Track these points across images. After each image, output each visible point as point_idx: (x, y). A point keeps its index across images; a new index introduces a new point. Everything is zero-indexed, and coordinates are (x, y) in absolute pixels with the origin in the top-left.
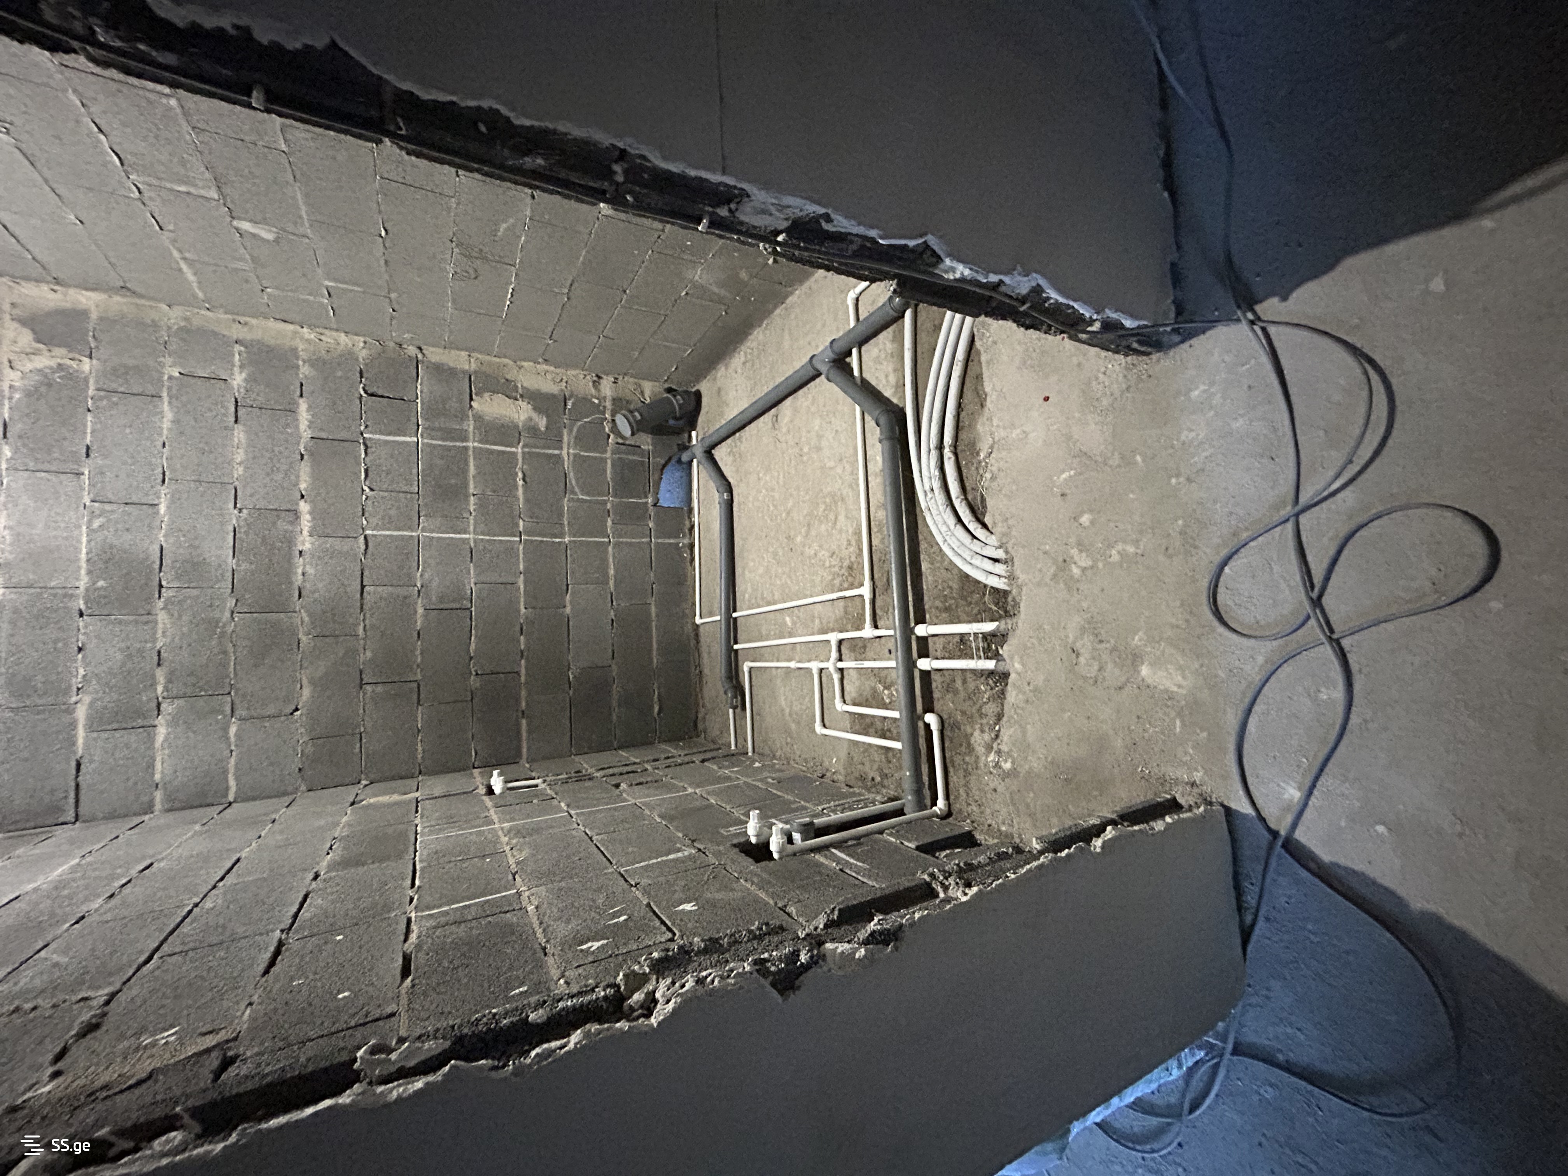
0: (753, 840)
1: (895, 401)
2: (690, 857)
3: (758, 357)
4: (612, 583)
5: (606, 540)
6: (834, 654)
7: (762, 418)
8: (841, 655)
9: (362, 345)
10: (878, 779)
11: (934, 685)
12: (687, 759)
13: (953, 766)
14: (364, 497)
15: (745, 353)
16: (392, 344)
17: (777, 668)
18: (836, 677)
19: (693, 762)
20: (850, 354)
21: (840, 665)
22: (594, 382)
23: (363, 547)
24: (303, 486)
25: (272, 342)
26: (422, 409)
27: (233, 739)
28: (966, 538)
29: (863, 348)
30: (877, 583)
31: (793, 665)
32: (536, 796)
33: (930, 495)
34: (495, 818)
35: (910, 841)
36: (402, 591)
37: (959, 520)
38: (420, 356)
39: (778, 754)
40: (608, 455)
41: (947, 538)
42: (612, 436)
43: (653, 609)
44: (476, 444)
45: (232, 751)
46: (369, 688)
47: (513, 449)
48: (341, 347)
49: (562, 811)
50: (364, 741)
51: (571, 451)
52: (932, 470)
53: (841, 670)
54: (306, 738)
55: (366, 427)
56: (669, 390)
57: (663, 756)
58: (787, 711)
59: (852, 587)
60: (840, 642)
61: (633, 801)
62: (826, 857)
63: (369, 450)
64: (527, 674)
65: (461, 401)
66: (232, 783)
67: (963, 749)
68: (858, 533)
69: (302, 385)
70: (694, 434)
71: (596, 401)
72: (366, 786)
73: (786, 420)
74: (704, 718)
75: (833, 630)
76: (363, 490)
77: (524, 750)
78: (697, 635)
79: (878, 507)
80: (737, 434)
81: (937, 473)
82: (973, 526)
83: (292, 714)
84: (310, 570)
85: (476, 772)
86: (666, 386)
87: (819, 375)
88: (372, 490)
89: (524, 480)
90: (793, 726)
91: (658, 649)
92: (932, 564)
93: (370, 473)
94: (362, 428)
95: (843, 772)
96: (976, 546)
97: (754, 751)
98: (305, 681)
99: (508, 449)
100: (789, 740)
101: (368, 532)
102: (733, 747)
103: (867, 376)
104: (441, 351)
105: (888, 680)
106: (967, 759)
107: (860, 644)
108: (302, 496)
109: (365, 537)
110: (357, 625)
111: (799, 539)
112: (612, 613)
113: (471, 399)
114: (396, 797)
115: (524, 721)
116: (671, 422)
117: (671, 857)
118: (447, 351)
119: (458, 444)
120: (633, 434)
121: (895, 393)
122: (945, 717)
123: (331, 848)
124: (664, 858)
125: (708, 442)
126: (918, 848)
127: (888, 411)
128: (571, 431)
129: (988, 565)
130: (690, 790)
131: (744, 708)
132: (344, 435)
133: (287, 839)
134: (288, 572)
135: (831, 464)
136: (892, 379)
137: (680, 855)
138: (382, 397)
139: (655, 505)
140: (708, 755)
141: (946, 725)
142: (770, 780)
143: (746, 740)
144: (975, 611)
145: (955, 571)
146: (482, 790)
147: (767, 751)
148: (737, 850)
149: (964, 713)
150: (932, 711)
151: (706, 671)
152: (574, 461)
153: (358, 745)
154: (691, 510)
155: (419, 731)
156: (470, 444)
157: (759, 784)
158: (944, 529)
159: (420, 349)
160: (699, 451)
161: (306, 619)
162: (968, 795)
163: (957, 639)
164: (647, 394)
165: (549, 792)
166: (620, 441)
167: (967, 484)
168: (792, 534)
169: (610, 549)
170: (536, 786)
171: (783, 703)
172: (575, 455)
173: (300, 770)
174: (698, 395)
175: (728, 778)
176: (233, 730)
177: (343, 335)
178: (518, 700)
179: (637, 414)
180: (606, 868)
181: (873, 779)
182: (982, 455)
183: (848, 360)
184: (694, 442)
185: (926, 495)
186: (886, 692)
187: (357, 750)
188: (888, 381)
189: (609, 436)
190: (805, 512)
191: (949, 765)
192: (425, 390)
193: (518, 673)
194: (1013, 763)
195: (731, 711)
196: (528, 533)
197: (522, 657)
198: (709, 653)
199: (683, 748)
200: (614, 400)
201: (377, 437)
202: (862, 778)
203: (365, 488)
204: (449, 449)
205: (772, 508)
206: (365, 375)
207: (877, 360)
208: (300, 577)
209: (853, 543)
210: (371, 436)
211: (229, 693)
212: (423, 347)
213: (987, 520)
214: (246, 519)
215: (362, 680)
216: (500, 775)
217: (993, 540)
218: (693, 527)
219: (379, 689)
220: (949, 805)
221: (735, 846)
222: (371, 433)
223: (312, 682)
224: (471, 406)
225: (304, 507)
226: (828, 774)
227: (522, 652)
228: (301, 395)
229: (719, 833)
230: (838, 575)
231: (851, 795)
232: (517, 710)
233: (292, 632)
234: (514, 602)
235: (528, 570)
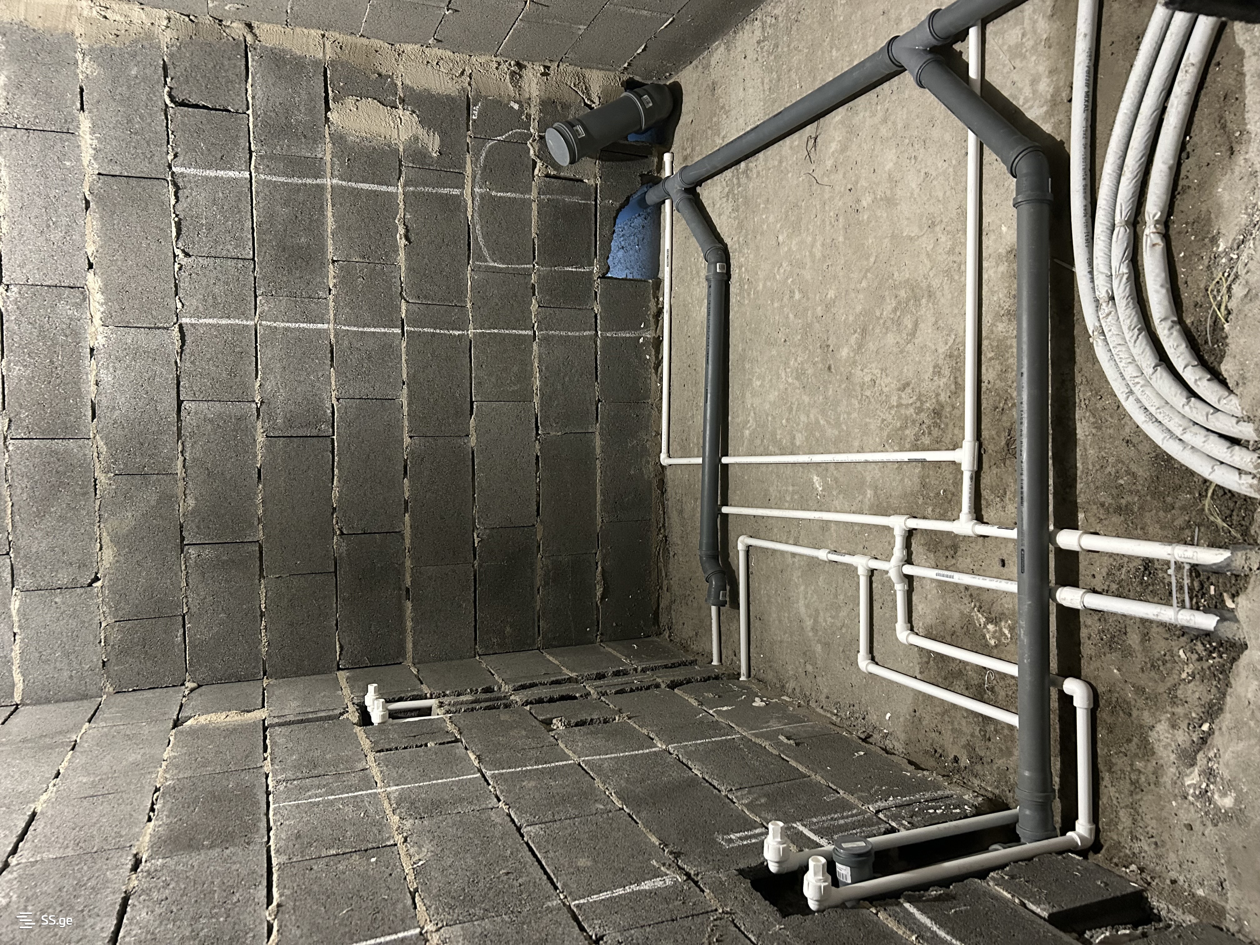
0: (773, 868)
1: (1047, 128)
2: (675, 891)
3: (789, 31)
4: (536, 400)
5: (531, 333)
6: (898, 552)
7: (788, 140)
8: (909, 554)
9: (165, 22)
10: (965, 761)
11: (1084, 633)
12: (647, 682)
13: (1110, 771)
14: (177, 266)
15: (763, 23)
16: (208, 20)
17: (794, 555)
18: (900, 589)
19: (657, 686)
20: (963, 35)
21: (908, 570)
22: (513, 73)
23: (178, 344)
24: (90, 249)
25: (39, 25)
26: (255, 126)
27: (15, 618)
28: (1176, 396)
29: (991, 28)
30: (985, 443)
31: (822, 554)
32: (432, 734)
33: (1106, 308)
34: (375, 772)
35: (1037, 903)
36: (234, 409)
37: (1163, 358)
38: (249, 38)
39: (790, 685)
40: (534, 195)
41: (1137, 389)
42: (539, 164)
43: (598, 442)
44: (335, 181)
45: (15, 634)
46: (192, 551)
47: (391, 189)
48: (135, 29)
49: (469, 769)
50: (188, 626)
51: (477, 190)
52: (1115, 263)
53: (909, 579)
54: (110, 620)
55: (176, 156)
56: (630, 85)
57: (611, 671)
58: (809, 623)
59: (937, 446)
60: (910, 534)
61: (574, 759)
62: (895, 916)
63: (180, 193)
64: (414, 535)
65: (311, 111)
66: (18, 678)
67: (1133, 746)
68: (956, 357)
69: (82, 90)
70: (667, 157)
71: (516, 106)
72: (192, 690)
73: (834, 146)
74: (669, 608)
75: (896, 512)
76: (175, 256)
77: (409, 646)
78: (662, 483)
79: (998, 317)
80: (743, 164)
81: (1124, 269)
82: (1191, 375)
83: (90, 585)
84: (106, 378)
85: (342, 676)
86: (625, 77)
87: (901, 71)
88: (187, 255)
89: (407, 238)
90: (819, 648)
91: (604, 502)
92: (1099, 428)
93: (184, 229)
94: (170, 157)
95: (902, 737)
96: (1196, 411)
97: (749, 675)
98: (106, 539)
99: (384, 188)
100: (809, 668)
101: (184, 320)
102: (715, 662)
103: (992, 78)
104: (279, 28)
105: (997, 608)
106: (1139, 764)
107: (948, 543)
108: (91, 266)
109: (181, 326)
110: (175, 458)
111: (844, 352)
112: (537, 446)
113: (328, 109)
114: (234, 718)
115: (409, 604)
116: (632, 138)
117: (646, 885)
118: (288, 30)
119: (309, 181)
120: (572, 162)
121: (1049, 114)
122: (1101, 689)
123: (152, 810)
124: (635, 887)
125: (692, 175)
126: (1053, 919)
127: (1035, 150)
128: (477, 155)
129: (1220, 449)
130: (660, 746)
131: (735, 604)
132: (144, 169)
133: (94, 785)
134: (77, 382)
135: (914, 231)
136: (1045, 87)
137: (658, 883)
138: (196, 106)
139: (603, 277)
140: (679, 675)
141: (1102, 703)
142: (782, 738)
143: (736, 654)
144: (1179, 522)
145: (1145, 447)
146: (353, 716)
147: (770, 676)
148: (747, 884)
149: (1140, 690)
150: (1077, 675)
151: (675, 538)
152: (482, 206)
153: (181, 631)
154: (658, 284)
155: (262, 615)
156: (328, 182)
157: (766, 744)
158: (1130, 372)
159: (249, 26)
160: (675, 187)
161: (104, 449)
162: (1134, 821)
163: (1138, 562)
164: (596, 90)
165: (450, 727)
166: (553, 172)
167: (1185, 295)
168: (832, 342)
169: (535, 346)
170: (427, 711)
171: (803, 610)
172: (482, 196)
173: (104, 662)
174: (676, 92)
175: (715, 727)
176: (15, 605)
177: (137, 7)
178: (400, 572)
179: (579, 128)
180: (548, 898)
181: (956, 760)
182: (1222, 246)
183: (957, 47)
184: (667, 173)
185: (1098, 306)
186: (990, 627)
187: (179, 639)
188: (1034, 92)
189: (535, 163)
190: (859, 308)
191: (1101, 766)
192: (259, 94)
193: (401, 534)
194: (1237, 801)
195: (714, 609)
196: (414, 322)
197: (406, 510)
198: (681, 512)
199: (637, 655)
200: (543, 103)
201: (192, 171)
202: (937, 754)
203: (178, 252)
204: (298, 188)
205: (797, 296)
206: (171, 72)
207: (1016, 52)
208: (93, 388)
209: (946, 372)
210: (183, 170)
211: (8, 554)
212: (255, 24)
213: (1227, 368)
214: (16, 301)
215: (183, 539)
216: (380, 693)
217: (1232, 404)
218: (660, 311)
219: (207, 552)
220: (1097, 832)
221: (741, 872)
222: (183, 165)
223: (116, 541)
224: (327, 119)
225: (93, 282)
226: (876, 737)
227: (406, 502)
228: (82, 108)
229: (714, 840)
230: (914, 422)
231: (923, 785)
232: (400, 589)
233: (86, 467)
234: (393, 426)
235: (412, 377)
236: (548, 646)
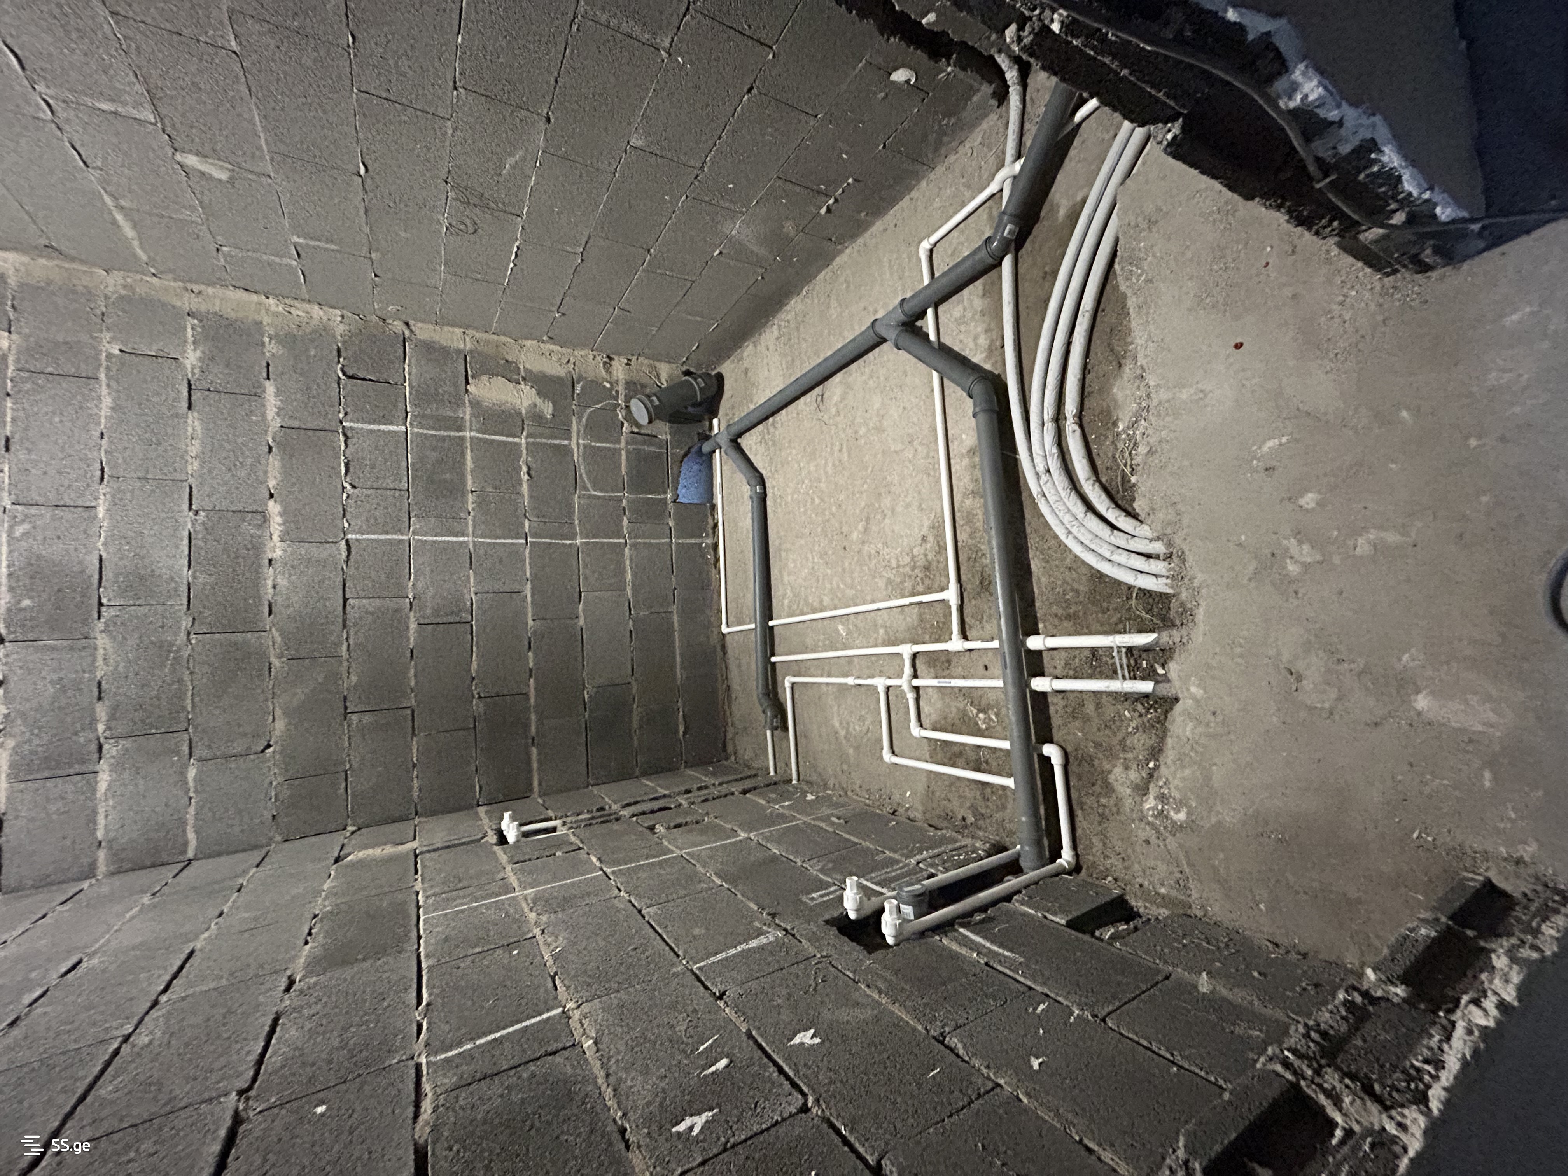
0: (852, 915)
1: (988, 367)
2: (778, 945)
3: (798, 329)
4: (629, 590)
5: (623, 541)
6: (908, 670)
7: (802, 399)
8: (915, 671)
9: (339, 319)
10: (971, 819)
11: (1052, 709)
12: (724, 792)
13: (1082, 809)
14: (345, 495)
15: (779, 326)
16: (374, 318)
17: (828, 684)
18: (911, 696)
19: (733, 794)
20: (922, 314)
21: (916, 682)
22: (605, 363)
23: (344, 554)
24: (272, 483)
25: (233, 315)
26: (410, 394)
27: (191, 784)
28: (1103, 531)
29: (941, 309)
30: (964, 585)
31: (850, 681)
32: (559, 846)
33: (1044, 478)
34: (513, 880)
35: (1055, 914)
36: (392, 604)
37: (1090, 507)
38: (407, 333)
39: (831, 783)
40: (623, 445)
41: (1074, 530)
42: (626, 424)
43: (676, 618)
44: (473, 434)
45: (190, 798)
46: (354, 717)
47: (517, 440)
48: (315, 322)
49: (594, 869)
50: (350, 779)
51: (581, 441)
52: (1047, 447)
53: (917, 689)
54: (280, 779)
55: (346, 414)
56: (688, 373)
57: (695, 786)
58: (843, 733)
59: (929, 590)
60: (915, 656)
61: (678, 852)
62: (955, 940)
63: (349, 442)
64: (536, 696)
65: (455, 385)
66: (191, 836)
67: (1097, 789)
68: (938, 528)
69: (268, 365)
70: (715, 422)
71: (608, 385)
72: (353, 833)
73: (836, 398)
74: (733, 739)
75: (902, 642)
76: (344, 488)
77: (536, 783)
78: (724, 647)
79: (965, 496)
80: (771, 420)
81: (1055, 450)
82: (1112, 515)
83: (263, 751)
84: (282, 582)
85: (482, 810)
86: (685, 368)
87: (884, 340)
88: (354, 487)
89: (529, 474)
90: (851, 751)
91: (682, 662)
92: (1047, 562)
93: (351, 469)
94: (341, 415)
95: (920, 808)
96: (1119, 539)
97: (799, 780)
98: (278, 712)
99: (511, 439)
100: (845, 767)
101: (349, 536)
102: (772, 773)
103: (946, 340)
104: (431, 327)
105: (984, 702)
106: (1103, 801)
107: (943, 659)
108: (272, 496)
109: (347, 541)
110: (338, 644)
111: (855, 536)
112: (631, 623)
113: (467, 383)
114: (390, 850)
115: (534, 750)
116: (690, 409)
117: (754, 943)
118: (437, 328)
119: (452, 434)
120: (650, 422)
121: (988, 357)
122: (1069, 749)
123: (310, 934)
124: (744, 946)
125: (735, 429)
126: (1070, 924)
127: (984, 378)
128: (580, 418)
129: (1139, 563)
130: (743, 835)
131: (786, 729)
132: (320, 423)
133: (256, 919)
134: (256, 583)
135: (899, 447)
136: (983, 341)
137: (763, 940)
138: (364, 379)
139: (674, 502)
140: (747, 784)
141: (1071, 760)
142: (834, 819)
143: (788, 765)
144: (1114, 619)
145: (1084, 570)
146: (492, 838)
147: (814, 778)
148: (834, 931)
149: (1098, 745)
150: (1051, 741)
151: (736, 686)
152: (585, 453)
153: (343, 785)
154: (713, 507)
155: (414, 766)
156: (468, 434)
157: (823, 825)
158: (1067, 519)
159: (407, 324)
160: (723, 440)
161: (279, 639)
162: (1104, 844)
163: (1087, 653)
164: (664, 377)
165: (573, 839)
166: (636, 430)
167: (1098, 463)
168: (845, 529)
169: (627, 550)
170: (554, 829)
171: (837, 725)
172: (585, 446)
173: (274, 816)
174: (720, 378)
175: (782, 818)
176: (192, 773)
177: (316, 307)
178: (527, 726)
179: (654, 398)
180: (673, 965)
181: (964, 819)
182: (1121, 427)
183: (919, 323)
184: (716, 430)
185: (1038, 477)
186: (981, 716)
187: (342, 791)
188: (976, 345)
189: (622, 424)
190: (863, 504)
191: (1075, 807)
192: (414, 371)
193: (526, 695)
194: (1189, 814)
195: (769, 733)
196: (535, 535)
197: (531, 676)
198: (739, 666)
199: (714, 774)
200: (628, 383)
201: (360, 425)
202: (948, 817)
203: (346, 485)
204: (443, 439)
205: (817, 501)
206: (343, 354)
207: (960, 321)
208: (271, 591)
209: (931, 538)
210: (352, 424)
211: (186, 730)
212: (412, 323)
213: (1139, 505)
214: (203, 523)
215: (346, 708)
216: (513, 819)
217: (1145, 530)
218: (716, 525)
219: (367, 718)
220: (1077, 856)
221: (827, 922)
222: (352, 421)
223: (286, 713)
224: (467, 391)
225: (273, 508)
226: (901, 810)
227: (531, 670)
228: (268, 378)
229: (800, 900)
230: (910, 576)
231: (943, 841)
232: (527, 737)
233: (262, 655)
234: (521, 613)
235: (535, 577)
236: (645, 774)
